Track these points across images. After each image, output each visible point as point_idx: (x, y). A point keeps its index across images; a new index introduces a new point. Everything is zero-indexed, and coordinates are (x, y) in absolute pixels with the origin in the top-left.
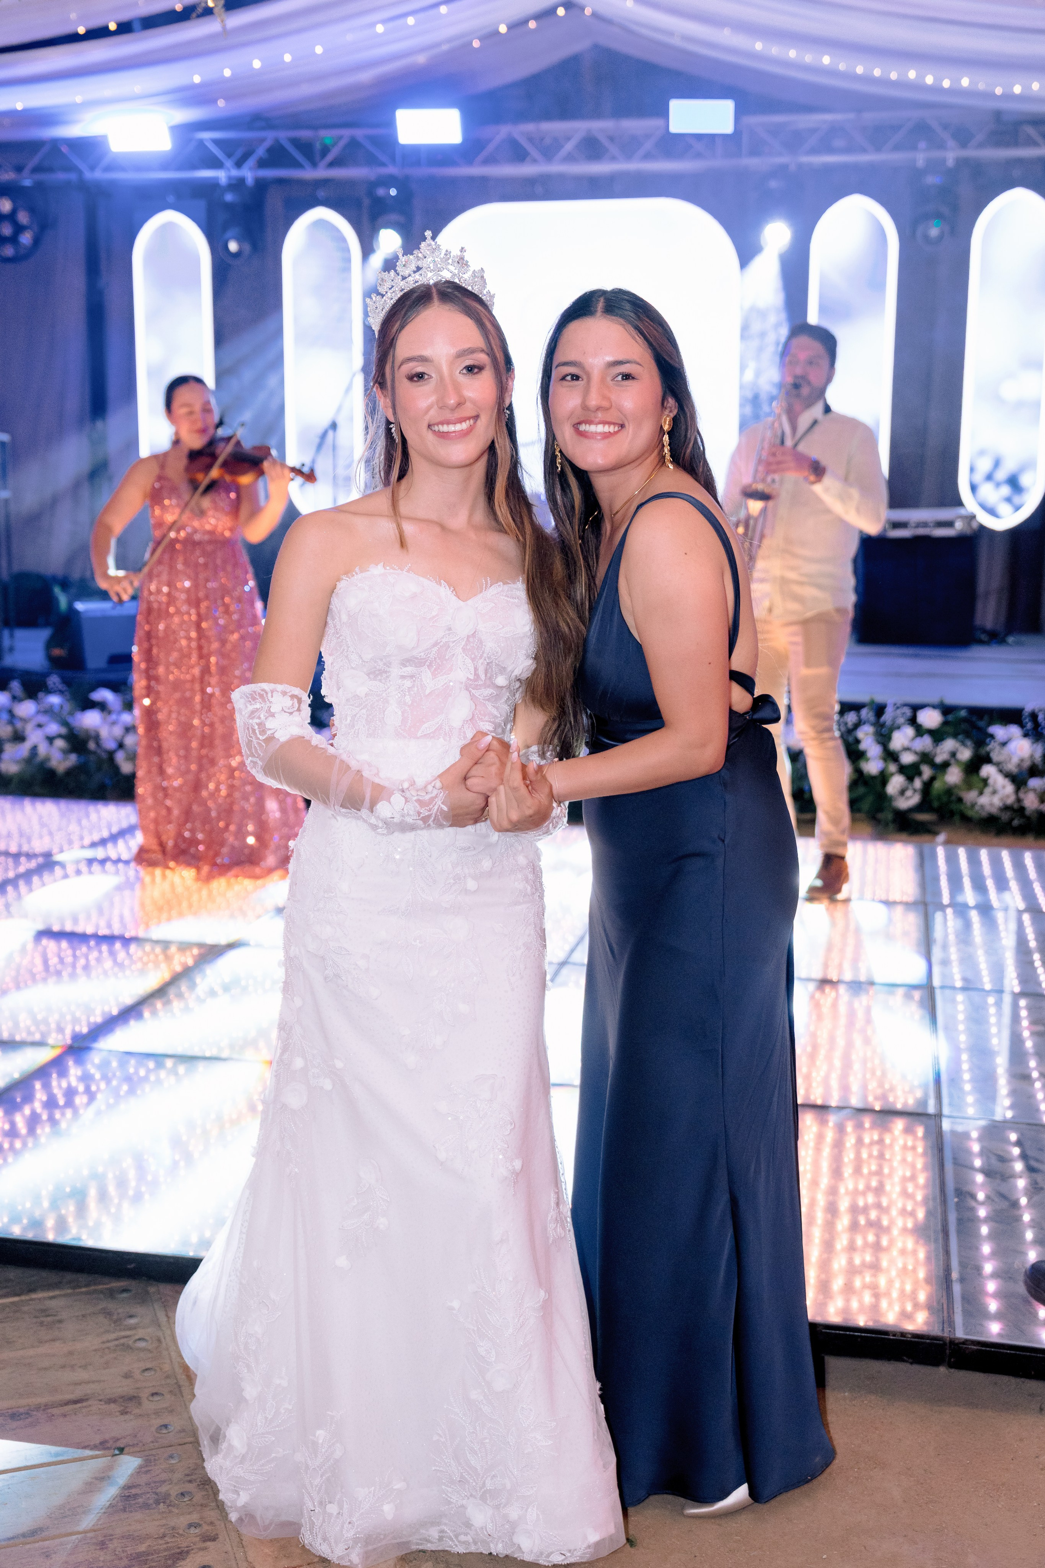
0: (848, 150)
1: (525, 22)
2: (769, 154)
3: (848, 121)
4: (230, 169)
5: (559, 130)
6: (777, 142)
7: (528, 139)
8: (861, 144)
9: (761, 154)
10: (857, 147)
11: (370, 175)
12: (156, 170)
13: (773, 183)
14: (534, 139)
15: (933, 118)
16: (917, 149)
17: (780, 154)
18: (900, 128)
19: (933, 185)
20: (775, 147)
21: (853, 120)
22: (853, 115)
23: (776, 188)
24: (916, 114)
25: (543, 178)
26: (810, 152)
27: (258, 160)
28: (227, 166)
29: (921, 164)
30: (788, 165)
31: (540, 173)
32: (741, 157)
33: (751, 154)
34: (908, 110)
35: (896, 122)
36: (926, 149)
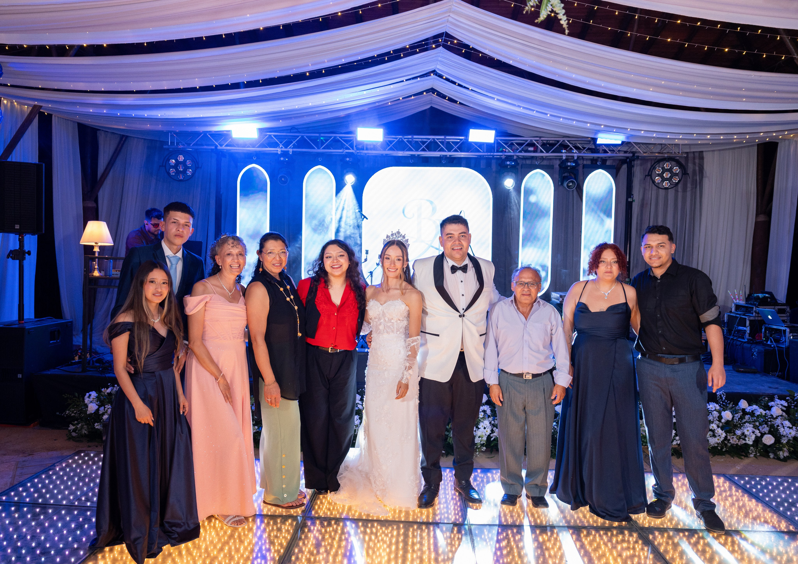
0: (535, 151)
1: (411, 96)
2: (505, 152)
3: (535, 140)
4: (282, 148)
5: (421, 139)
6: (508, 146)
7: (407, 141)
8: (541, 150)
9: (502, 151)
10: (539, 151)
11: (342, 152)
12: (249, 147)
13: (508, 163)
14: (411, 141)
15: (568, 141)
16: (562, 152)
17: (509, 152)
18: (556, 144)
19: (570, 166)
20: (507, 149)
21: (538, 140)
22: (538, 139)
23: (509, 165)
24: (561, 139)
25: (413, 156)
26: (520, 152)
27: (294, 145)
28: (281, 147)
29: (564, 158)
30: (513, 156)
31: (412, 155)
32: (494, 152)
33: (498, 151)
34: (559, 138)
35: (554, 142)
36: (566, 153)
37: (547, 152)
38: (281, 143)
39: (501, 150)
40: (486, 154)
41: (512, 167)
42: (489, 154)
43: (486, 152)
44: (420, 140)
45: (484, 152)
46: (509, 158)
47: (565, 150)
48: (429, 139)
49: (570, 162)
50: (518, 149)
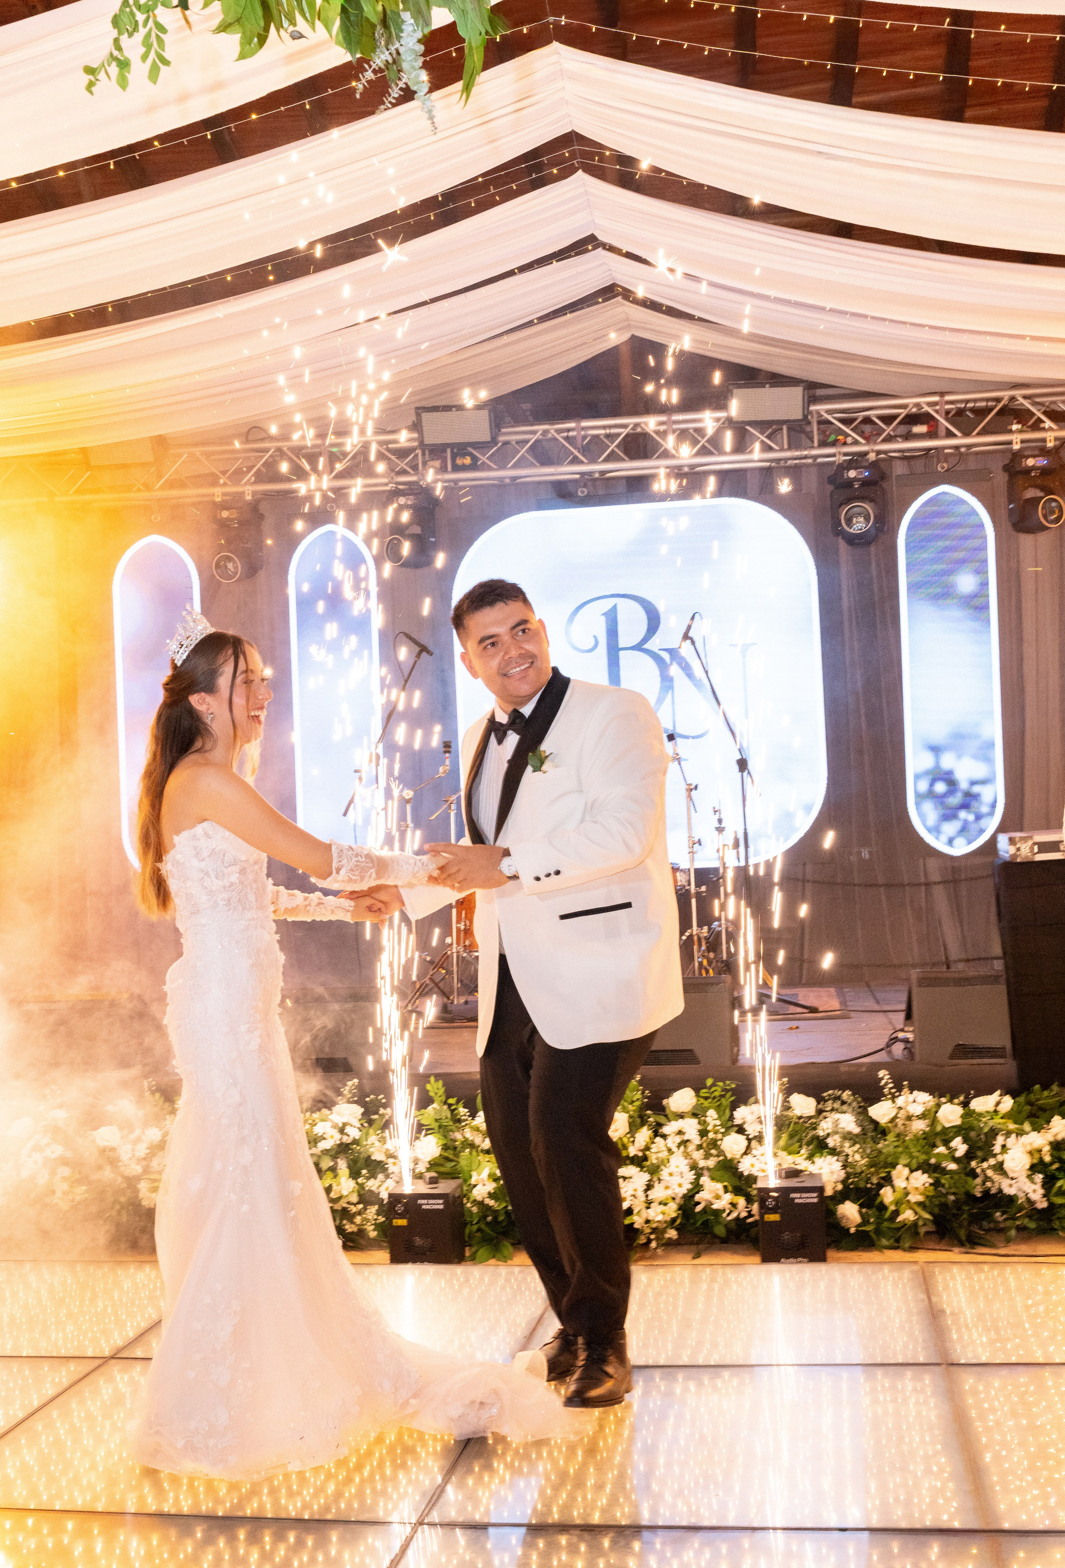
0: (930, 435)
1: (562, 313)
2: (845, 444)
3: (930, 404)
4: (225, 484)
5: (604, 427)
6: (852, 430)
7: (567, 439)
8: (947, 429)
9: (834, 444)
10: (942, 432)
11: (386, 484)
12: (139, 490)
13: (852, 474)
14: (574, 438)
15: (1025, 397)
16: (1011, 431)
17: (856, 443)
18: (991, 410)
19: (1033, 468)
20: (850, 435)
21: (936, 404)
22: (936, 399)
23: (855, 479)
24: (1006, 394)
25: (586, 479)
26: (889, 439)
27: (258, 474)
28: (222, 481)
29: (1016, 447)
30: (866, 454)
31: (582, 474)
32: (813, 447)
33: (823, 444)
34: (997, 390)
35: (983, 404)
36: (1020, 431)
37: (967, 434)
38: (224, 473)
39: (832, 438)
40: (788, 454)
41: (865, 483)
42: (797, 454)
43: (790, 448)
44: (602, 432)
45: (782, 450)
46: (857, 460)
47: (1018, 423)
48: (625, 426)
49: (1034, 456)
50: (881, 431)
